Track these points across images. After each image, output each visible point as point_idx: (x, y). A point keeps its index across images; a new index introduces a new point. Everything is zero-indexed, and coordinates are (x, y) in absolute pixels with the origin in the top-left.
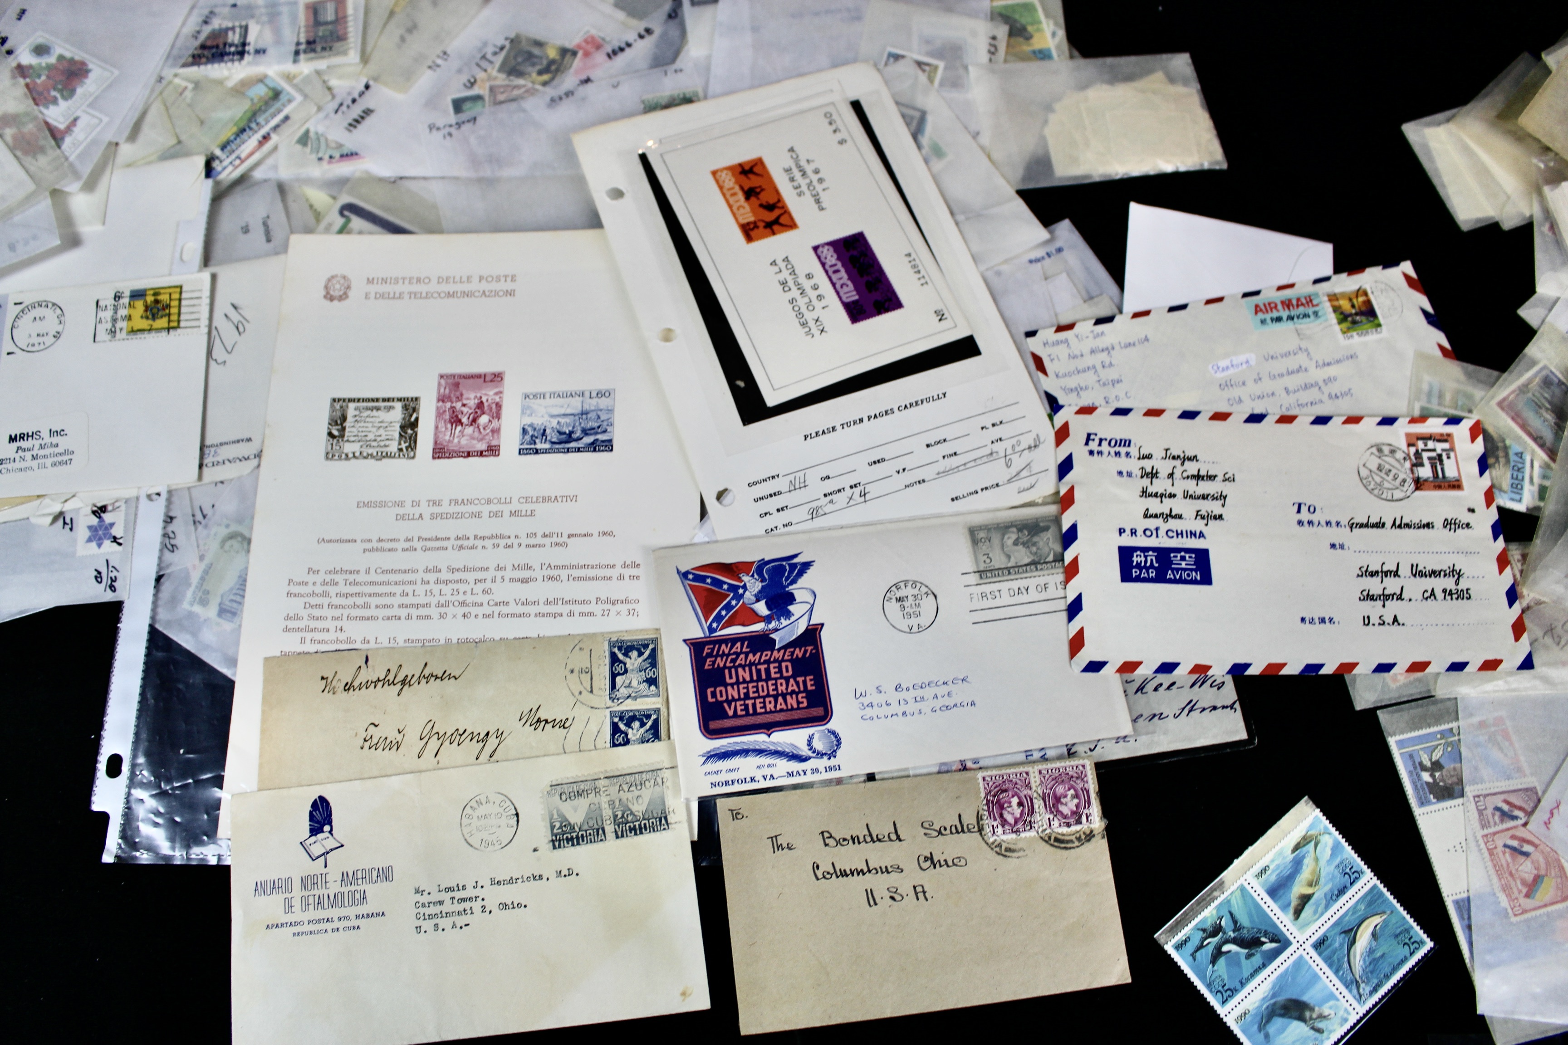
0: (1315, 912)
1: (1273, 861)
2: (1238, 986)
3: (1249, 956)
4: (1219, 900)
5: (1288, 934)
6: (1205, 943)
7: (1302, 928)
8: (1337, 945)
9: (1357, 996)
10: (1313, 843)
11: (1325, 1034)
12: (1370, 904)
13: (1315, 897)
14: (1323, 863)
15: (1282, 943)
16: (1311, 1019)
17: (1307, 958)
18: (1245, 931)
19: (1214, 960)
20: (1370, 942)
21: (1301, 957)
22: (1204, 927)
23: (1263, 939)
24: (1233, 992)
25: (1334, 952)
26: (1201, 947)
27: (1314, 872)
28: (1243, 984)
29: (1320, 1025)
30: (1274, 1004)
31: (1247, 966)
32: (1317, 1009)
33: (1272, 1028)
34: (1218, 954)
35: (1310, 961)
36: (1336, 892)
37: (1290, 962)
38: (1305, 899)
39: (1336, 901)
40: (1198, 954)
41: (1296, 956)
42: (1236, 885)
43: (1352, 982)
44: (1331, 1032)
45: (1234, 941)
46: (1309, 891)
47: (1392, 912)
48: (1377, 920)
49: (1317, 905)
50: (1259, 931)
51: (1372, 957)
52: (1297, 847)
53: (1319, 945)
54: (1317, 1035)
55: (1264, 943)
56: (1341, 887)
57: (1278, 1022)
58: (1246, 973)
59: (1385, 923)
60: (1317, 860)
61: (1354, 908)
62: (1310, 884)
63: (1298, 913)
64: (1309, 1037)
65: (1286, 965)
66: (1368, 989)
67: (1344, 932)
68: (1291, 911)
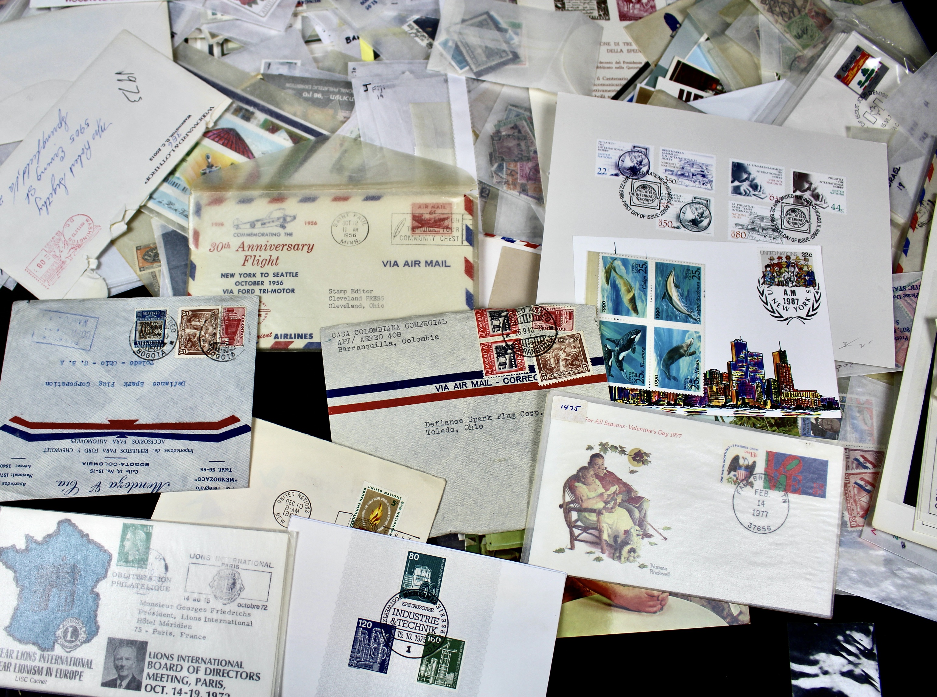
0: (643, 301)
1: (603, 297)
2: (642, 369)
3: (634, 351)
4: (598, 338)
5: (640, 324)
6: (610, 364)
7: (644, 315)
9: (695, 321)
10: (613, 271)
11: (697, 352)
12: (662, 276)
13: (636, 295)
14: (625, 276)
15: (642, 330)
16: (685, 351)
17: (658, 326)
18: (621, 341)
19: (621, 369)
20: (678, 292)
21: (656, 328)
23: (632, 337)
24: (643, 373)
27: (625, 284)
28: (643, 366)
29: (692, 350)
30: (664, 361)
31: (637, 356)
32: (683, 344)
33: (674, 373)
34: (620, 363)
35: (661, 326)
36: (643, 284)
38: (633, 300)
39: (646, 288)
41: (653, 330)
43: (687, 317)
44: (698, 348)
45: (621, 351)
46: (631, 295)
48: (671, 278)
49: (640, 297)
50: (628, 335)
51: (684, 297)
52: (607, 280)
53: (658, 315)
54: (694, 356)
55: (634, 338)
56: (642, 279)
57: (673, 367)
58: (640, 360)
59: (676, 276)
60: (621, 277)
61: (657, 283)
62: (629, 291)
63: (635, 310)
64: (692, 361)
66: (696, 313)
67: (663, 298)
68: (632, 312)
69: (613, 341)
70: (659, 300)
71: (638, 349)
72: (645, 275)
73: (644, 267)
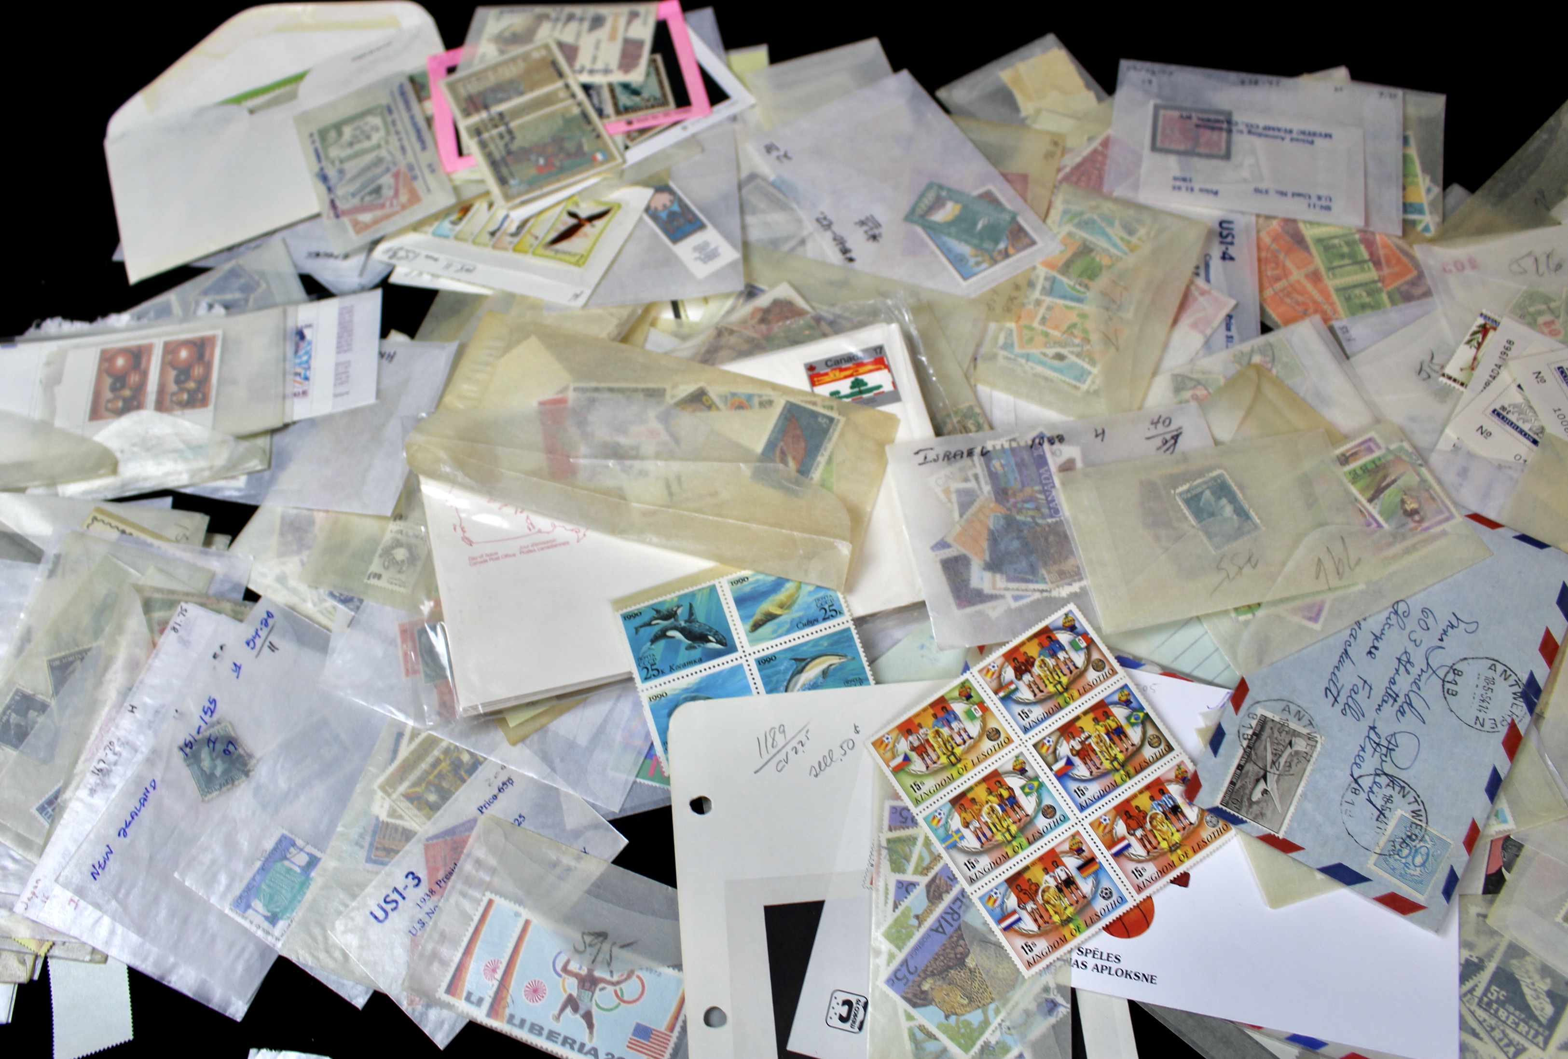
0: (774, 632)
2: (667, 669)
3: (689, 648)
4: (686, 591)
5: (737, 642)
6: (654, 622)
7: (752, 642)
8: (782, 668)
12: (832, 644)
13: (781, 619)
14: (803, 592)
17: (746, 668)
18: (697, 625)
19: (655, 639)
20: (817, 678)
21: (740, 666)
22: (659, 608)
23: (711, 638)
24: (660, 673)
25: (778, 672)
26: (649, 624)
27: (790, 597)
28: (672, 670)
31: (684, 655)
34: (662, 635)
35: (748, 673)
36: (805, 621)
37: (727, 666)
38: (770, 617)
39: (799, 629)
40: (642, 630)
41: (735, 663)
42: (708, 584)
45: (682, 631)
46: (778, 611)
47: (854, 658)
48: (835, 660)
49: (780, 626)
50: (710, 629)
53: (763, 662)
55: (710, 641)
56: (811, 618)
58: (680, 661)
59: (842, 666)
61: (816, 642)
62: (781, 606)
63: (756, 626)
65: (722, 667)
67: (796, 660)
68: (751, 622)
69: (691, 613)
70: (790, 655)
71: (697, 653)
72: (820, 619)
73: (833, 613)
